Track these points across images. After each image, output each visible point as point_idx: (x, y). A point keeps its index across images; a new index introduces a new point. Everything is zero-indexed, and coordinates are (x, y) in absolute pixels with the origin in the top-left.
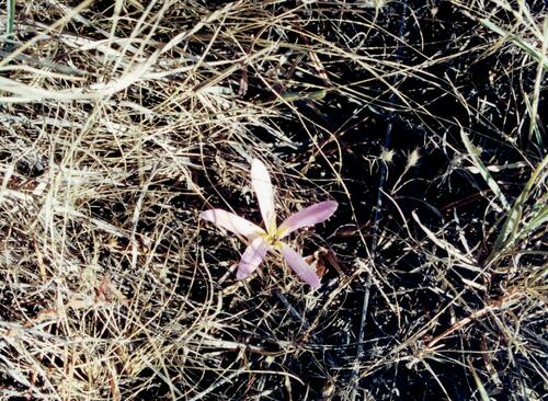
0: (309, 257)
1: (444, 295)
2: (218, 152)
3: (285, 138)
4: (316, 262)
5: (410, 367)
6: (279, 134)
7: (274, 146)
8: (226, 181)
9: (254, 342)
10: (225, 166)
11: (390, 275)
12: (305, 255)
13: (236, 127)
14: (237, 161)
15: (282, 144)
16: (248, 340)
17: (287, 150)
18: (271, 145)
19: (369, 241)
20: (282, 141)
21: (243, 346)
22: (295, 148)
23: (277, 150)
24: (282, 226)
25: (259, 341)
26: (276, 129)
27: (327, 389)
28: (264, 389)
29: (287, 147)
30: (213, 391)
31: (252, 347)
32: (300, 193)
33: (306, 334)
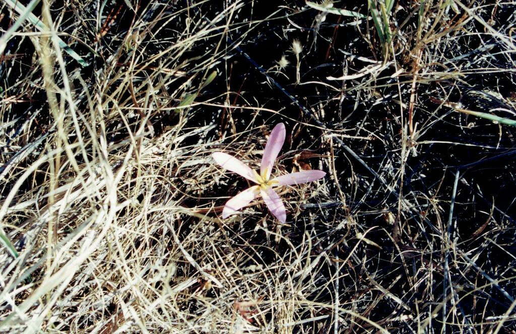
0: (294, 169)
1: (385, 100)
2: (182, 178)
3: (203, 128)
4: (300, 167)
5: (416, 155)
6: (197, 130)
7: (203, 139)
8: (204, 187)
9: (325, 245)
10: (194, 181)
11: (345, 126)
12: (290, 171)
13: (174, 155)
14: (196, 171)
15: (206, 133)
16: (321, 248)
17: (211, 133)
18: (201, 141)
19: (313, 121)
20: (203, 132)
21: (324, 253)
22: (214, 127)
23: (206, 139)
24: (262, 172)
25: (327, 241)
26: (193, 130)
27: (389, 219)
28: (361, 259)
29: (209, 132)
30: (339, 294)
31: (328, 248)
32: (247, 145)
33: (345, 207)
